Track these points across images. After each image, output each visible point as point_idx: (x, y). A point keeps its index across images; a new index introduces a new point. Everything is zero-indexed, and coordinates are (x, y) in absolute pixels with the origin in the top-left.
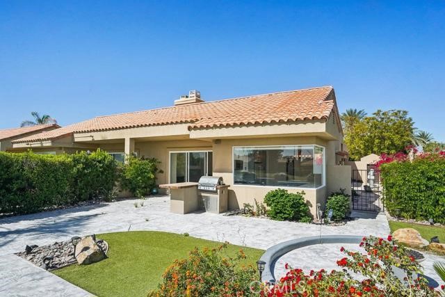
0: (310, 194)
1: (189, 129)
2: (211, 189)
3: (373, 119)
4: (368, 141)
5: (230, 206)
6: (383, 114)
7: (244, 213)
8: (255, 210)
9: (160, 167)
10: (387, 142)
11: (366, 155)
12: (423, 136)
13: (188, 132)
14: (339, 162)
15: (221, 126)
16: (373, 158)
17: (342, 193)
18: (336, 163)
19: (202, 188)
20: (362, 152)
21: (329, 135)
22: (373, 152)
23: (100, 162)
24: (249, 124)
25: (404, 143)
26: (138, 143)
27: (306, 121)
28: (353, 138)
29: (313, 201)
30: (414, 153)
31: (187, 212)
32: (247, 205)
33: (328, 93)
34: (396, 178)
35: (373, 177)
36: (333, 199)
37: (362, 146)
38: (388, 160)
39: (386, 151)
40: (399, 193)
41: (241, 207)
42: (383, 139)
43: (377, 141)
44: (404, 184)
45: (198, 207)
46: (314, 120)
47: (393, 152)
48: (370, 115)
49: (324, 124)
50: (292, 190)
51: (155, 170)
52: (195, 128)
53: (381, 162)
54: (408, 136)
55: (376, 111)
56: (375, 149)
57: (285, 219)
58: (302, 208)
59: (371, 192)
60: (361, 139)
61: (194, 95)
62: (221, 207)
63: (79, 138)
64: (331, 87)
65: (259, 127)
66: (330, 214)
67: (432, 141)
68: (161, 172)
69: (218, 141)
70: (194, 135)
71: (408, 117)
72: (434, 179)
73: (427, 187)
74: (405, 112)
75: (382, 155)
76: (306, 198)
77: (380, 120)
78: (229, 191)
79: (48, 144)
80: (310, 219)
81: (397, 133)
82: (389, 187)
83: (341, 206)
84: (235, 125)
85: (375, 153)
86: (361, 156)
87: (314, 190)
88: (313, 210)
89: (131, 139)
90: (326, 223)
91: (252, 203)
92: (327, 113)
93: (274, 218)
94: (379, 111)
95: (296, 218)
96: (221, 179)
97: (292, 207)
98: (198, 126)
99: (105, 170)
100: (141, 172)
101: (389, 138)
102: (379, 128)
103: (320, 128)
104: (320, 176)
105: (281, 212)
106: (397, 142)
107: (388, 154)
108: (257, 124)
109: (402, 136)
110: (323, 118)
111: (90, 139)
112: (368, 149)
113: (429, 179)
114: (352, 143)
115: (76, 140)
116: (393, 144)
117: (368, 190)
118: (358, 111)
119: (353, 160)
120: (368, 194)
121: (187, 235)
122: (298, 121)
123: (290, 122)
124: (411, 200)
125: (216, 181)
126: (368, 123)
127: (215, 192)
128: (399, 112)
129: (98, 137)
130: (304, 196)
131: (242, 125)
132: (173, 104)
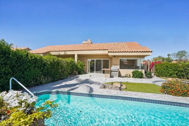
1: (109, 52)
2: (116, 70)
7: (125, 77)
8: (128, 76)
13: (108, 53)
19: (113, 70)
29: (144, 73)
46: (149, 52)
50: (139, 70)
57: (139, 78)
61: (90, 41)
63: (53, 53)
68: (85, 66)
70: (110, 54)
87: (144, 70)
98: (112, 51)
105: (138, 76)
110: (151, 51)
111: (58, 54)
123: (142, 52)
125: (118, 68)
127: (117, 71)
129: (62, 53)
130: (142, 72)
132: (82, 43)
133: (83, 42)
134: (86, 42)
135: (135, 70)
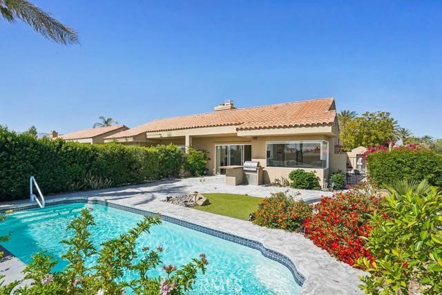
0: (319, 173)
1: (237, 129)
2: (252, 169)
3: (363, 118)
4: (358, 137)
5: (264, 181)
6: (371, 115)
7: (274, 184)
8: (282, 183)
9: (208, 156)
10: (373, 138)
11: (355, 147)
12: (404, 132)
13: (236, 132)
14: (336, 152)
15: (260, 128)
16: (362, 150)
17: (340, 172)
18: (335, 153)
19: (246, 169)
20: (353, 145)
21: (333, 134)
22: (361, 145)
23: (173, 152)
24: (280, 127)
25: (386, 138)
26: (194, 139)
27: (318, 125)
28: (346, 134)
29: (321, 177)
30: (392, 146)
31: (237, 184)
32: (277, 180)
33: (331, 103)
34: (376, 162)
35: (361, 164)
36: (335, 176)
37: (353, 141)
38: (372, 151)
39: (371, 144)
40: (378, 172)
41: (272, 181)
42: (370, 134)
43: (365, 136)
44: (382, 166)
45: (244, 181)
46: (324, 124)
47: (377, 145)
48: (360, 116)
49: (330, 127)
50: (308, 170)
51: (205, 158)
52: (242, 129)
53: (367, 152)
54: (389, 132)
55: (365, 113)
56: (363, 143)
58: (314, 181)
59: (359, 174)
60: (352, 135)
61: (230, 103)
62: (259, 182)
63: (150, 136)
64: (332, 99)
65: (287, 129)
66: (333, 184)
67: (411, 136)
68: (210, 159)
69: (255, 138)
70: (240, 134)
71: (390, 117)
72: (402, 162)
73: (396, 168)
74: (388, 114)
75: (369, 147)
76: (317, 175)
77: (368, 119)
78: (264, 171)
79: (131, 140)
80: (319, 188)
81: (381, 130)
82: (371, 168)
83: (339, 180)
84: (270, 127)
85: (363, 146)
86: (352, 148)
87: (322, 170)
88: (321, 183)
89: (190, 136)
90: (330, 190)
91: (280, 179)
92: (332, 120)
93: (296, 188)
94: (367, 113)
95: (310, 188)
96: (259, 163)
97: (307, 180)
98: (244, 127)
99: (176, 158)
100: (197, 159)
101: (375, 134)
102: (367, 126)
103: (328, 130)
104: (325, 161)
105: (300, 184)
106: (381, 137)
107: (373, 146)
108: (285, 127)
109: (385, 132)
110: (330, 123)
111: (159, 136)
112: (358, 143)
113: (399, 162)
114: (344, 138)
115: (148, 137)
116: (377, 139)
117: (357, 173)
118: (350, 112)
119: (346, 151)
120: (358, 176)
121: (247, 195)
122: (313, 125)
124: (386, 176)
125: (256, 165)
126: (358, 122)
127: (256, 172)
128: (383, 113)
129: (165, 135)
130: (315, 174)
131: (275, 127)
132: (213, 110)
133: (216, 108)
134: (222, 106)
135: (296, 169)
